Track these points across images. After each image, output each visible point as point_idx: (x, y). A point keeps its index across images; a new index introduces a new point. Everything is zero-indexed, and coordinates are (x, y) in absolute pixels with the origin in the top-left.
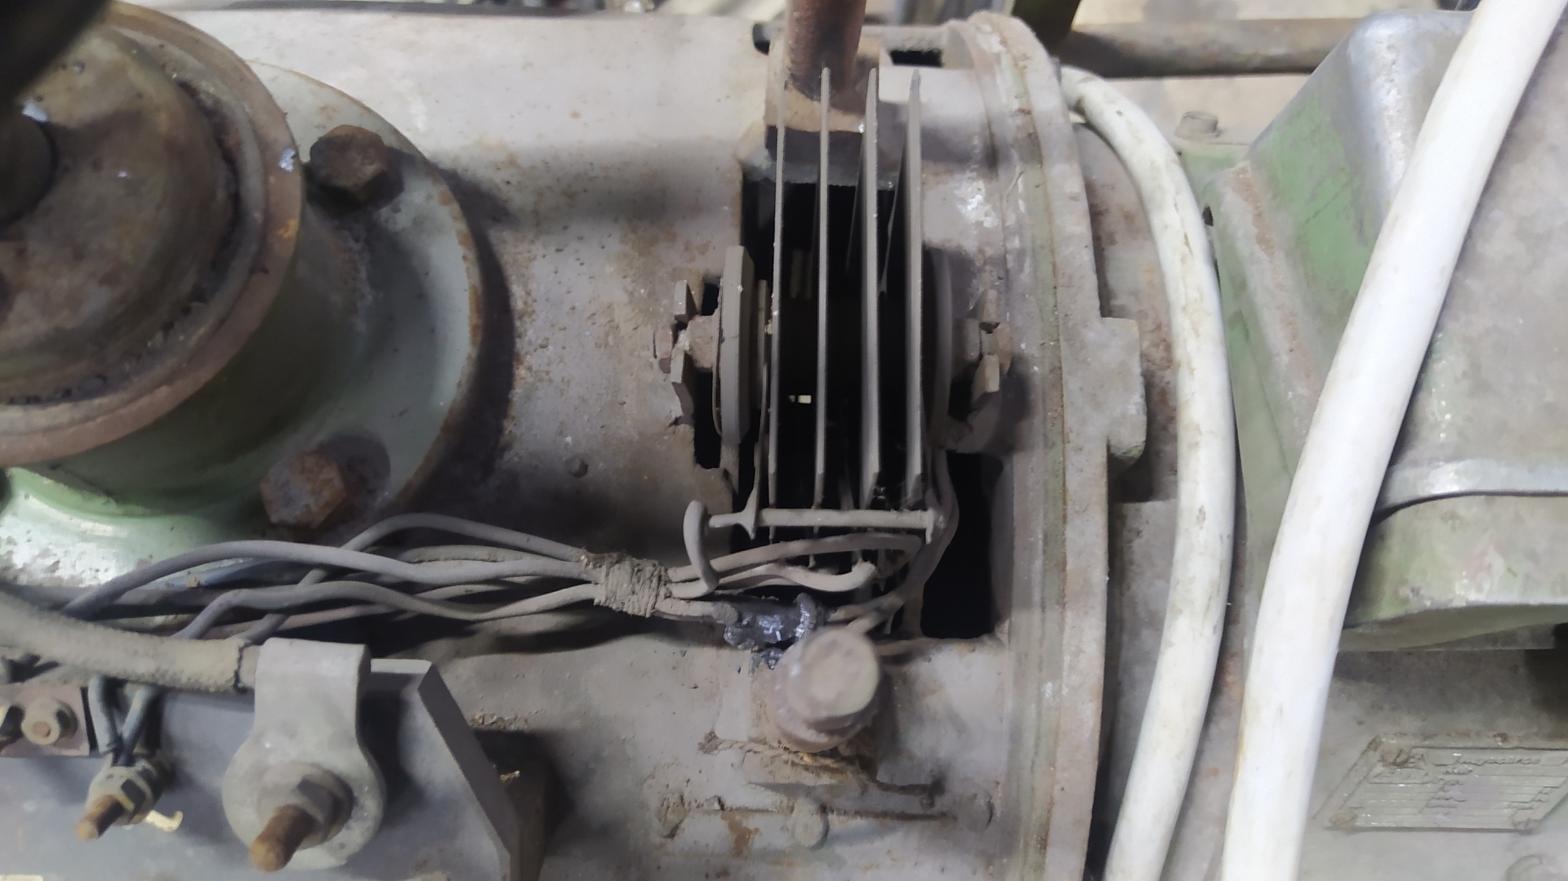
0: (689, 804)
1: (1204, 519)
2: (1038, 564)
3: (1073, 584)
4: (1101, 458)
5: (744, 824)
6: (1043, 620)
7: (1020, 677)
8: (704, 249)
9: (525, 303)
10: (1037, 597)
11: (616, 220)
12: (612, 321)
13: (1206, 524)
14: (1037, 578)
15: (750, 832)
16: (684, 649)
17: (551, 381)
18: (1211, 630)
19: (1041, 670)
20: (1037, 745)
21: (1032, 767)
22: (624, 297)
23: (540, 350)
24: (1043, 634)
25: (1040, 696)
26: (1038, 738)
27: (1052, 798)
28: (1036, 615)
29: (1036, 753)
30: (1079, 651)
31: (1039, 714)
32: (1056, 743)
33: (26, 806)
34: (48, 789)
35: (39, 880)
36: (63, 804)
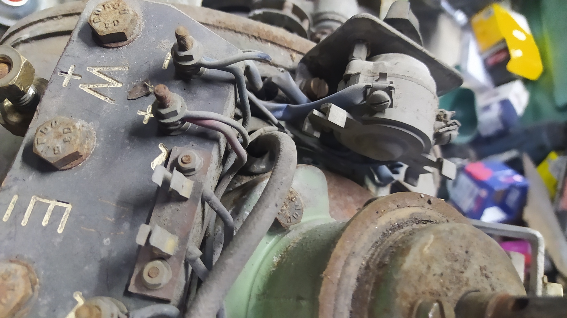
33: (108, 239)
34: (114, 254)
35: (60, 231)
36: (102, 260)
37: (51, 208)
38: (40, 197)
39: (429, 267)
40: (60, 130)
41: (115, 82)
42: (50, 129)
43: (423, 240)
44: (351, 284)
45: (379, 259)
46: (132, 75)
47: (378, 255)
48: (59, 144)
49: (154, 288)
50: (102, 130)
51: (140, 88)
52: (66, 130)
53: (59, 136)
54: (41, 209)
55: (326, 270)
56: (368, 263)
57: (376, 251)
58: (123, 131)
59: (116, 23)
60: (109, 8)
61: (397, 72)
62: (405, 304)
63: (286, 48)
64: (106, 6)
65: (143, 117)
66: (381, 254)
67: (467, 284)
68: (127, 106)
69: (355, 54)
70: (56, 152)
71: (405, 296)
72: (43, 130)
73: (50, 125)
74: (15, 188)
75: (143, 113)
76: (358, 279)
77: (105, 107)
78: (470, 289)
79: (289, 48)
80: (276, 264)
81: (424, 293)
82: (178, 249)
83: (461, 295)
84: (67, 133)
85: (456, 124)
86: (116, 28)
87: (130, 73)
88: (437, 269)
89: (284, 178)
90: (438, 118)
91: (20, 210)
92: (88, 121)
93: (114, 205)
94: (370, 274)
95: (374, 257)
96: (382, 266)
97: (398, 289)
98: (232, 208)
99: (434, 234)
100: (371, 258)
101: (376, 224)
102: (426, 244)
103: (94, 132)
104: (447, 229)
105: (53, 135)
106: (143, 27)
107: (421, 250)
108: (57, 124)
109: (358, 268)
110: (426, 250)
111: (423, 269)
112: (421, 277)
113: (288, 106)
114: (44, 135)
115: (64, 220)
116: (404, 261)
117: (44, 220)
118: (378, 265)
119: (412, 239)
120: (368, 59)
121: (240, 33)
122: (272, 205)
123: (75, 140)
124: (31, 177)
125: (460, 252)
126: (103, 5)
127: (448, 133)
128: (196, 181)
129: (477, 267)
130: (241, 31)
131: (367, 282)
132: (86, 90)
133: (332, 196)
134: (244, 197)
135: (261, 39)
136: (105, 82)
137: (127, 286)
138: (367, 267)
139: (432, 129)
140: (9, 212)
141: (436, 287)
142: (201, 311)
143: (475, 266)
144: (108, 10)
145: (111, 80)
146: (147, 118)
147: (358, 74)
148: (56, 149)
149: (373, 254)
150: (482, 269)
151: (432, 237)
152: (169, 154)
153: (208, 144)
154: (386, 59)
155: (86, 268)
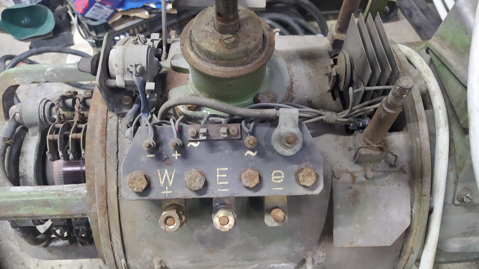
0: (342, 171)
1: (440, 108)
2: (411, 113)
3: (419, 116)
4: (419, 92)
5: (354, 175)
6: (414, 124)
7: (411, 137)
8: (325, 63)
9: (292, 74)
10: (412, 120)
11: (306, 59)
12: (310, 75)
13: (441, 109)
14: (411, 116)
15: (356, 177)
16: (337, 136)
17: (300, 86)
18: (447, 131)
19: (415, 135)
20: (417, 152)
21: (417, 157)
22: (312, 71)
23: (297, 81)
24: (414, 128)
25: (416, 141)
26: (417, 151)
27: (422, 164)
28: (412, 124)
29: (417, 154)
30: (423, 131)
31: (416, 145)
32: (421, 151)
33: (226, 152)
34: (230, 148)
35: (227, 169)
36: (233, 151)
37: (220, 176)
38: (217, 181)
39: (213, 44)
40: (192, 181)
41: (165, 173)
42: (193, 186)
43: (204, 47)
44: (222, 68)
45: (212, 60)
46: (160, 167)
47: (210, 61)
48: (198, 179)
49: (238, 130)
50: (187, 170)
51: (166, 162)
52: (192, 179)
53: (195, 181)
54: (221, 179)
55: (220, 76)
56: (213, 64)
57: (209, 62)
58: (185, 162)
59: (140, 180)
60: (134, 185)
61: (121, 64)
62: (226, 50)
63: (107, 121)
64: (133, 187)
65: (178, 157)
66: (211, 60)
67: (213, 31)
68: (175, 164)
69: (113, 85)
70: (201, 179)
71: (224, 50)
72: (194, 188)
73: (191, 186)
74: (216, 192)
75: (176, 158)
76: (220, 66)
77: (177, 172)
78: (214, 29)
79: (107, 120)
80: (216, 99)
81: (221, 44)
82: (224, 126)
83: (218, 32)
84: (193, 178)
85: (139, 36)
86: (143, 179)
87: (160, 168)
88: (212, 41)
89: (189, 99)
90: (137, 43)
91: (224, 186)
92: (184, 176)
93: (214, 154)
94: (218, 62)
95: (211, 62)
96: (215, 59)
97: (222, 53)
98: (199, 120)
99: (201, 43)
100: (212, 63)
101: (199, 63)
102: (205, 45)
103: (188, 172)
104: (197, 38)
105: (195, 183)
106: (136, 171)
107: (208, 47)
108: (190, 183)
109: (217, 67)
110: (208, 45)
111: (214, 46)
112: (217, 46)
113: (141, 112)
114: (196, 187)
115: (223, 169)
116: (213, 52)
117: (224, 176)
118: (214, 60)
119: (204, 50)
120: (115, 79)
121: (106, 145)
122: (202, 100)
123: (195, 174)
124: (211, 188)
125: (203, 33)
126: (133, 188)
127: (143, 38)
128: (199, 128)
129: (207, 27)
130: (104, 144)
131: (221, 63)
132: (171, 183)
133: (177, 86)
134: (193, 118)
135: (106, 134)
136: (166, 176)
137: (239, 139)
138: (215, 64)
139: (142, 46)
140: (225, 190)
141: (218, 41)
142: (242, 112)
143: (206, 28)
144: (135, 185)
145: (164, 175)
146: (178, 155)
147: (125, 81)
148: (200, 180)
149: (210, 62)
150: (206, 25)
151: (202, 43)
152: (190, 141)
153: (183, 129)
154: (113, 71)
155: (237, 155)
